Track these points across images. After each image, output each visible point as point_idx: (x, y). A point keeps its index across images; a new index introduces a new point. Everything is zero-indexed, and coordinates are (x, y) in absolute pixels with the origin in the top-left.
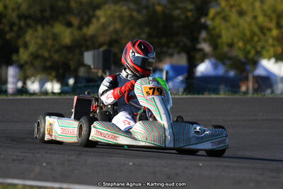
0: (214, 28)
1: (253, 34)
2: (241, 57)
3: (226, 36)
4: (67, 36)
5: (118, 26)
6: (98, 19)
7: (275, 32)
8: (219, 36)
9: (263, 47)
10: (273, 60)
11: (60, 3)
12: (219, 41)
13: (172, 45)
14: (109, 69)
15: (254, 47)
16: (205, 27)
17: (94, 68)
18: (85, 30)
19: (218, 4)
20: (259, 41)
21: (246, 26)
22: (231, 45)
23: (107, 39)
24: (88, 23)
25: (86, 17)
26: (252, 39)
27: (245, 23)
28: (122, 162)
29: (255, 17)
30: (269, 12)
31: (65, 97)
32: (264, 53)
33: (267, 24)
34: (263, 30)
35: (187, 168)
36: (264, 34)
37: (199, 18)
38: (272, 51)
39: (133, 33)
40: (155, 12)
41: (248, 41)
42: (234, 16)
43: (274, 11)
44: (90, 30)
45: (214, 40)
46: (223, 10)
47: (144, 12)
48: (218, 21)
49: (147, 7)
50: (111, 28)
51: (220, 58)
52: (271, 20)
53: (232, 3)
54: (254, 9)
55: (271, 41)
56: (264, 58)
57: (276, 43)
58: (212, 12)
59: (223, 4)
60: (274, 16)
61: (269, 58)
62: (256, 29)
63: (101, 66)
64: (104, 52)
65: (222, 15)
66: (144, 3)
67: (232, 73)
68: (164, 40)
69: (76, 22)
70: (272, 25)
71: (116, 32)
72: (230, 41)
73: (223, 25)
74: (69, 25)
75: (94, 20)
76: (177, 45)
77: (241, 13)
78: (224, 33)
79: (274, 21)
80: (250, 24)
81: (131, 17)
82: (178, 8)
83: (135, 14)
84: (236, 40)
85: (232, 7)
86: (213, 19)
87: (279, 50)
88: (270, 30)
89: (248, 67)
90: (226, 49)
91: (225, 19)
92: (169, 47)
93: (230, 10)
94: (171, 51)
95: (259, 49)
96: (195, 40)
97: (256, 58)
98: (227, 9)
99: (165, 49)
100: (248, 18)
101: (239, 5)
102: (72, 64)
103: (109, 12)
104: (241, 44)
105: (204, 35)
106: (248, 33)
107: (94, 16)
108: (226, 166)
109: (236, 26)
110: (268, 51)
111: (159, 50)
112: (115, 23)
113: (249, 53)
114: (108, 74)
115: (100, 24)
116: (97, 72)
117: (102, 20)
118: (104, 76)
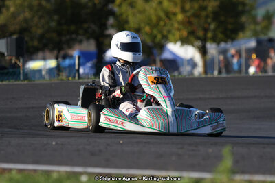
0: (121, 15)
1: (159, 19)
2: (149, 41)
3: (133, 22)
5: (28, 14)
6: (8, 8)
7: (180, 17)
8: (127, 22)
9: (169, 32)
10: (179, 44)
12: (126, 27)
13: (81, 32)
14: (23, 56)
15: (161, 32)
16: (112, 13)
17: (8, 55)
20: (165, 25)
21: (152, 11)
22: (138, 30)
23: (17, 27)
26: (158, 24)
27: (151, 8)
28: (45, 142)
29: (160, 3)
32: (170, 37)
33: (172, 9)
34: (169, 15)
35: (108, 145)
36: (170, 19)
37: (106, 5)
38: (177, 34)
39: (43, 21)
41: (155, 26)
42: (140, 2)
48: (125, 7)
50: (21, 17)
52: (176, 4)
55: (176, 25)
56: (171, 42)
57: (181, 27)
61: (175, 42)
62: (162, 14)
63: (14, 53)
64: (17, 39)
65: (129, 1)
68: (73, 28)
70: (177, 10)
71: (26, 20)
72: (136, 26)
73: (130, 11)
75: (4, 10)
76: (86, 31)
78: (131, 19)
79: (179, 6)
80: (156, 10)
81: (40, 5)
83: (44, 3)
84: (142, 25)
86: (120, 6)
87: (185, 33)
88: (175, 14)
89: (155, 51)
91: (132, 5)
92: (77, 34)
94: (80, 37)
95: (165, 33)
96: (104, 26)
97: (163, 41)
99: (74, 36)
100: (154, 4)
103: (18, 2)
104: (147, 29)
105: (111, 21)
106: (154, 18)
107: (4, 6)
108: (145, 142)
109: (143, 12)
110: (174, 35)
111: (68, 37)
112: (25, 12)
113: (155, 37)
114: (21, 61)
115: (9, 14)
116: (11, 60)
117: (12, 9)
118: (18, 63)
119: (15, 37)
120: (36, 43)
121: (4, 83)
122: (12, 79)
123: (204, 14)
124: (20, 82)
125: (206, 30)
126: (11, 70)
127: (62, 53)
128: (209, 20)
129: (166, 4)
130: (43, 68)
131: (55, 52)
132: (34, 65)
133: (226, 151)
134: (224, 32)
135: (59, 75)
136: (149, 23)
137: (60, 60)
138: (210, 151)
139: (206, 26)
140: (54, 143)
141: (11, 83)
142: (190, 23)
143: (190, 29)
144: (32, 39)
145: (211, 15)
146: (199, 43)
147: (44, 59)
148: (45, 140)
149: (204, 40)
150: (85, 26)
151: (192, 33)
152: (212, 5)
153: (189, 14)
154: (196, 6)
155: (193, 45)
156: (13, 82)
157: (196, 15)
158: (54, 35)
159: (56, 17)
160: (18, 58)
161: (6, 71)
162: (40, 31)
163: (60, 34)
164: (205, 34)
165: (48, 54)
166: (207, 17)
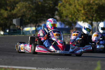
0: (60, 10)
1: (75, 12)
2: (70, 21)
3: (65, 13)
4: (5, 14)
5: (24, 10)
6: (17, 7)
7: (83, 11)
8: (62, 13)
9: (78, 17)
10: (82, 22)
11: (3, 2)
12: (62, 15)
13: (45, 17)
14: (22, 26)
15: (75, 17)
16: (57, 10)
17: (17, 25)
18: (12, 12)
19: (62, 1)
20: (77, 15)
21: (72, 9)
22: (67, 16)
23: (21, 15)
24: (13, 9)
25: (13, 7)
26: (74, 14)
27: (72, 8)
29: (75, 6)
30: (80, 4)
31: (6, 36)
34: (79, 11)
35: (54, 60)
36: (79, 12)
37: (54, 7)
39: (30, 12)
40: (38, 5)
41: (73, 15)
42: (67, 6)
43: (82, 4)
44: (14, 12)
45: (60, 15)
46: (63, 4)
47: (34, 4)
48: (62, 8)
49: (35, 3)
50: (22, 11)
51: (63, 21)
52: (81, 7)
53: (67, 1)
54: (75, 3)
55: (81, 15)
56: (79, 21)
57: (83, 15)
58: (59, 4)
59: (63, 1)
60: (82, 5)
61: (81, 21)
62: (76, 10)
64: (20, 19)
65: (63, 5)
66: (34, 1)
67: (67, 27)
68: (42, 15)
69: (9, 9)
70: (82, 9)
71: (24, 12)
72: (66, 15)
73: (64, 9)
74: (6, 10)
75: (16, 8)
76: (47, 17)
77: (70, 5)
78: (64, 12)
80: (73, 9)
81: (29, 6)
82: (47, 3)
83: (31, 5)
84: (68, 15)
85: (66, 2)
86: (60, 7)
87: (84, 18)
88: (81, 10)
89: (73, 24)
90: (65, 18)
91: (64, 7)
92: (43, 17)
93: (66, 4)
94: (44, 19)
95: (77, 18)
96: (54, 15)
97: (76, 21)
98: (65, 3)
99: (42, 18)
100: (73, 6)
101: (69, 2)
102: (8, 24)
103: (21, 5)
104: (70, 16)
105: (56, 13)
106: (73, 12)
107: (16, 6)
109: (68, 9)
110: (80, 18)
111: (40, 19)
112: (23, 9)
113: (73, 19)
114: (22, 27)
115: (18, 10)
116: (18, 27)
117: (19, 8)
118: (21, 28)
119: (20, 18)
120: (28, 21)
121: (15, 36)
122: (18, 34)
123: (92, 10)
124: (21, 36)
125: (93, 17)
126: (18, 31)
127: (37, 25)
128: (94, 13)
129: (77, 6)
130: (30, 30)
131: (35, 24)
132: (27, 29)
133: (99, 63)
134: (99, 18)
135: (36, 33)
136: (71, 13)
137: (37, 27)
138: (93, 63)
139: (93, 15)
140: (33, 59)
141: (17, 36)
142: (87, 14)
143: (87, 16)
144: (26, 19)
145: (95, 11)
146: (90, 22)
147: (31, 27)
148: (30, 58)
149: (92, 20)
150: (47, 14)
151: (87, 18)
152: (95, 7)
153: (86, 11)
154: (89, 7)
155: (88, 23)
156: (18, 35)
157: (89, 11)
158: (35, 18)
159: (35, 11)
160: (20, 26)
161: (16, 31)
162: (29, 16)
163: (37, 17)
164: (92, 18)
165: (32, 25)
166: (93, 11)
